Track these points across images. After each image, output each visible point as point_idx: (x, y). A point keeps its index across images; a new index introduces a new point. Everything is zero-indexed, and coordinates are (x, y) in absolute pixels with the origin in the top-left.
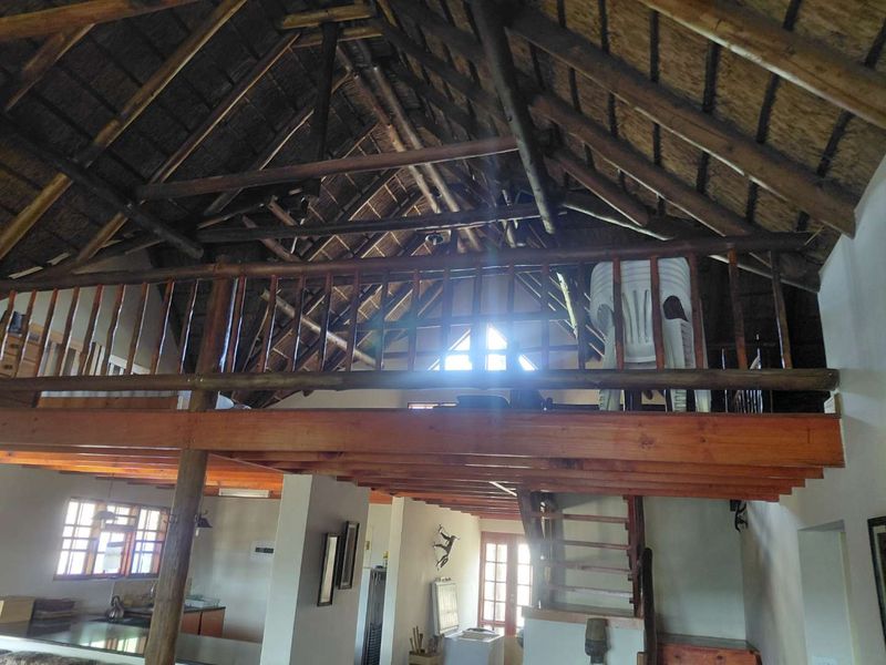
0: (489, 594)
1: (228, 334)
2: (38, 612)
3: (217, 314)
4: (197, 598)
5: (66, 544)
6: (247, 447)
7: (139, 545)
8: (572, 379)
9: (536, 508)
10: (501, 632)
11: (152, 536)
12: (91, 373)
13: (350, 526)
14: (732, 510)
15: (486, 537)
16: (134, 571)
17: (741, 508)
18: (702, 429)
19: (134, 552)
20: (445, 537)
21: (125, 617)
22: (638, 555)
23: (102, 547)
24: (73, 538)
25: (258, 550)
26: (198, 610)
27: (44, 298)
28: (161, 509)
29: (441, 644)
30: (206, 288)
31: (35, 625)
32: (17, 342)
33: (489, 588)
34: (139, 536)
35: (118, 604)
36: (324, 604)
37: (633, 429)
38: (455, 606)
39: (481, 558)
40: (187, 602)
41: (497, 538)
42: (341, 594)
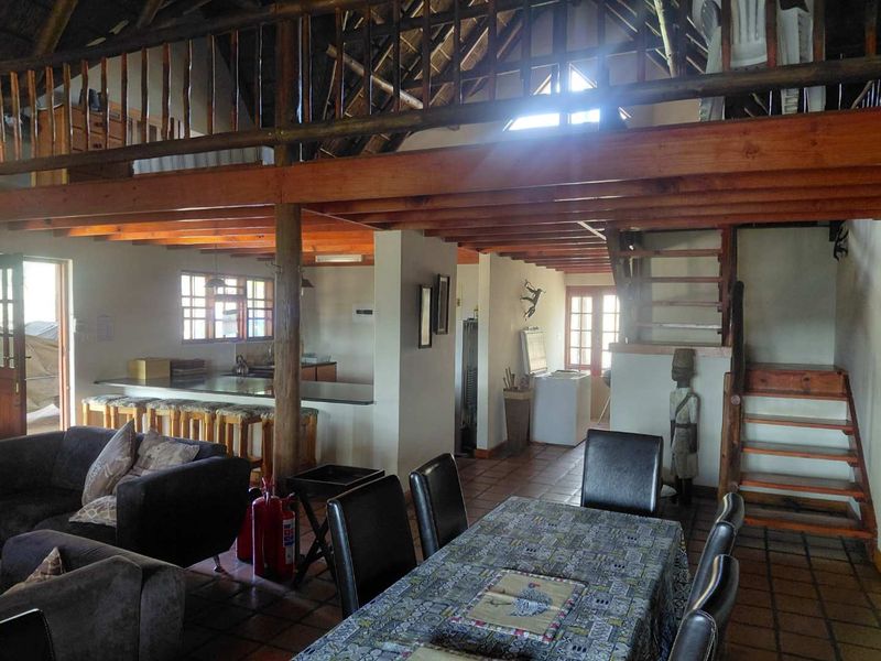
0: (574, 341)
1: (300, 82)
2: (175, 370)
3: (286, 60)
4: (310, 356)
5: (187, 313)
6: (337, 197)
7: (250, 311)
8: (671, 89)
9: (624, 248)
10: (588, 373)
11: (261, 304)
12: (176, 137)
13: (442, 279)
14: (831, 240)
15: (571, 291)
16: (251, 335)
17: (841, 236)
18: (814, 130)
19: (248, 319)
20: (530, 290)
21: (250, 372)
22: (729, 288)
23: (219, 314)
24: (191, 308)
25: (358, 312)
26: (312, 366)
27: (114, 64)
28: (264, 279)
29: (532, 383)
30: (271, 31)
31: (175, 381)
32: (100, 120)
33: (574, 337)
34: (250, 304)
35: (242, 362)
36: (425, 346)
37: (738, 139)
38: (543, 355)
39: (567, 311)
40: (303, 360)
41: (582, 291)
42: (440, 339)
